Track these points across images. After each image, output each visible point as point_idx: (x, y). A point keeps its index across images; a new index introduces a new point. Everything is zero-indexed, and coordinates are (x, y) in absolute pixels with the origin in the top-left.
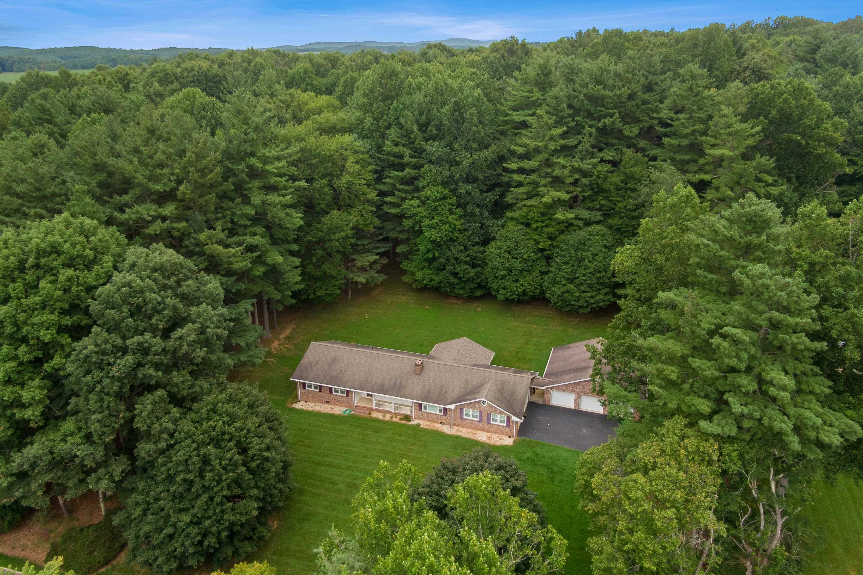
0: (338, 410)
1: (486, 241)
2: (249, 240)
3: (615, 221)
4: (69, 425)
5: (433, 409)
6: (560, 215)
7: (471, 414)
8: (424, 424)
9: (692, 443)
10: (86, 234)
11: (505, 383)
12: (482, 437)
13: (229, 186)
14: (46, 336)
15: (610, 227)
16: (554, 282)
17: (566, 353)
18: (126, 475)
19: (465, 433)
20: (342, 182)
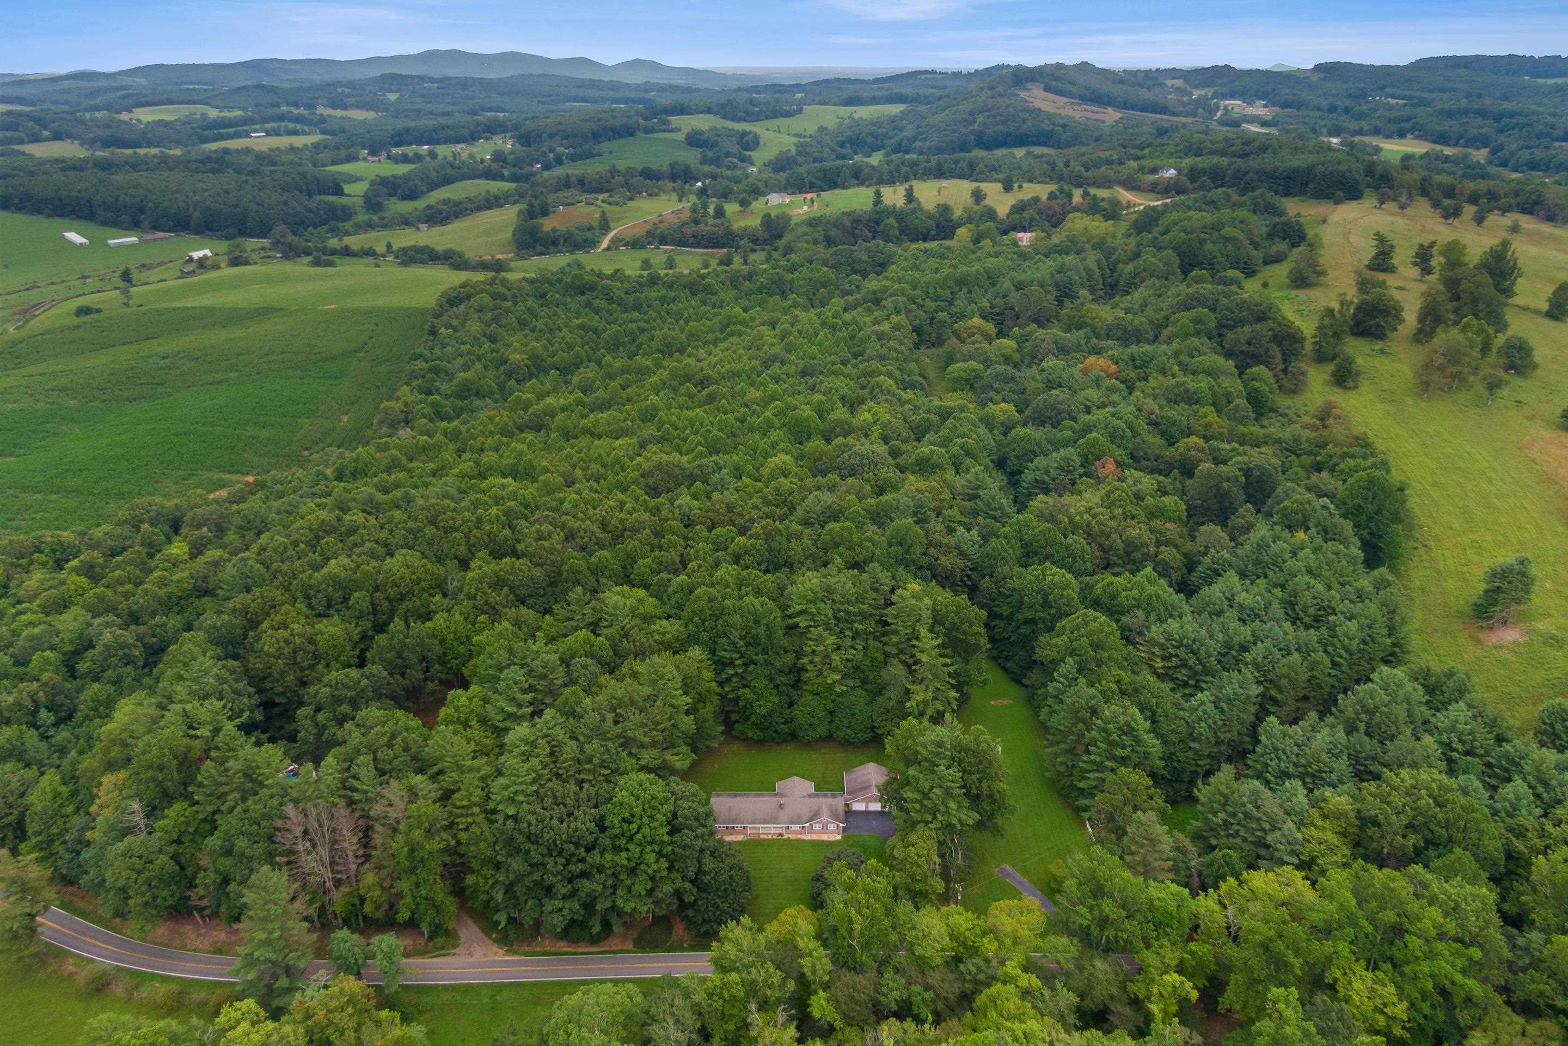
0: (740, 838)
1: (791, 705)
3: (869, 687)
4: (673, 875)
5: (796, 827)
6: (838, 689)
7: (817, 827)
8: (792, 836)
9: (927, 833)
10: (655, 784)
11: (831, 806)
12: (825, 837)
15: (867, 690)
16: (838, 728)
17: (854, 775)
19: (815, 837)
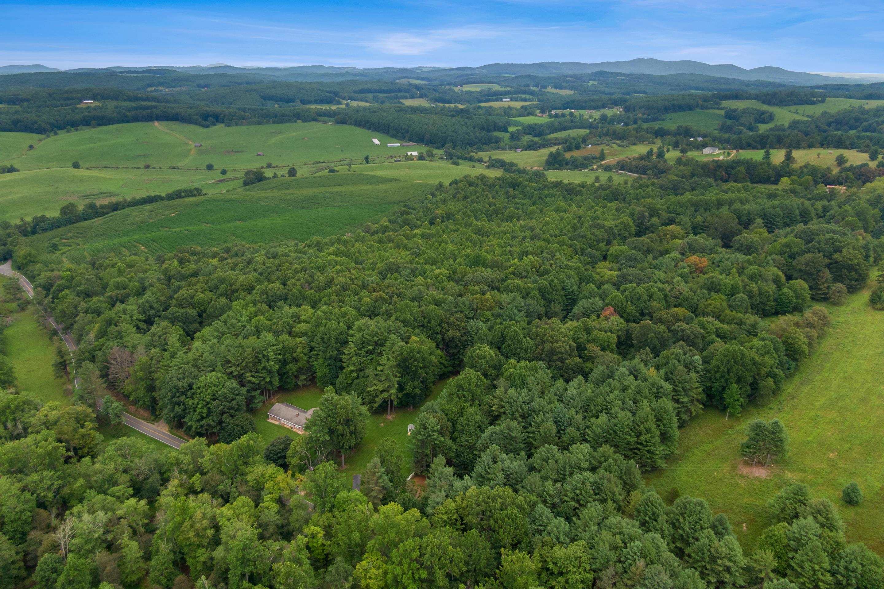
0: (277, 423)
1: (337, 377)
2: (260, 375)
4: (210, 418)
5: (297, 426)
6: (353, 375)
8: (295, 430)
10: (218, 378)
13: (257, 360)
14: (208, 400)
18: (220, 429)
20: (295, 355)
